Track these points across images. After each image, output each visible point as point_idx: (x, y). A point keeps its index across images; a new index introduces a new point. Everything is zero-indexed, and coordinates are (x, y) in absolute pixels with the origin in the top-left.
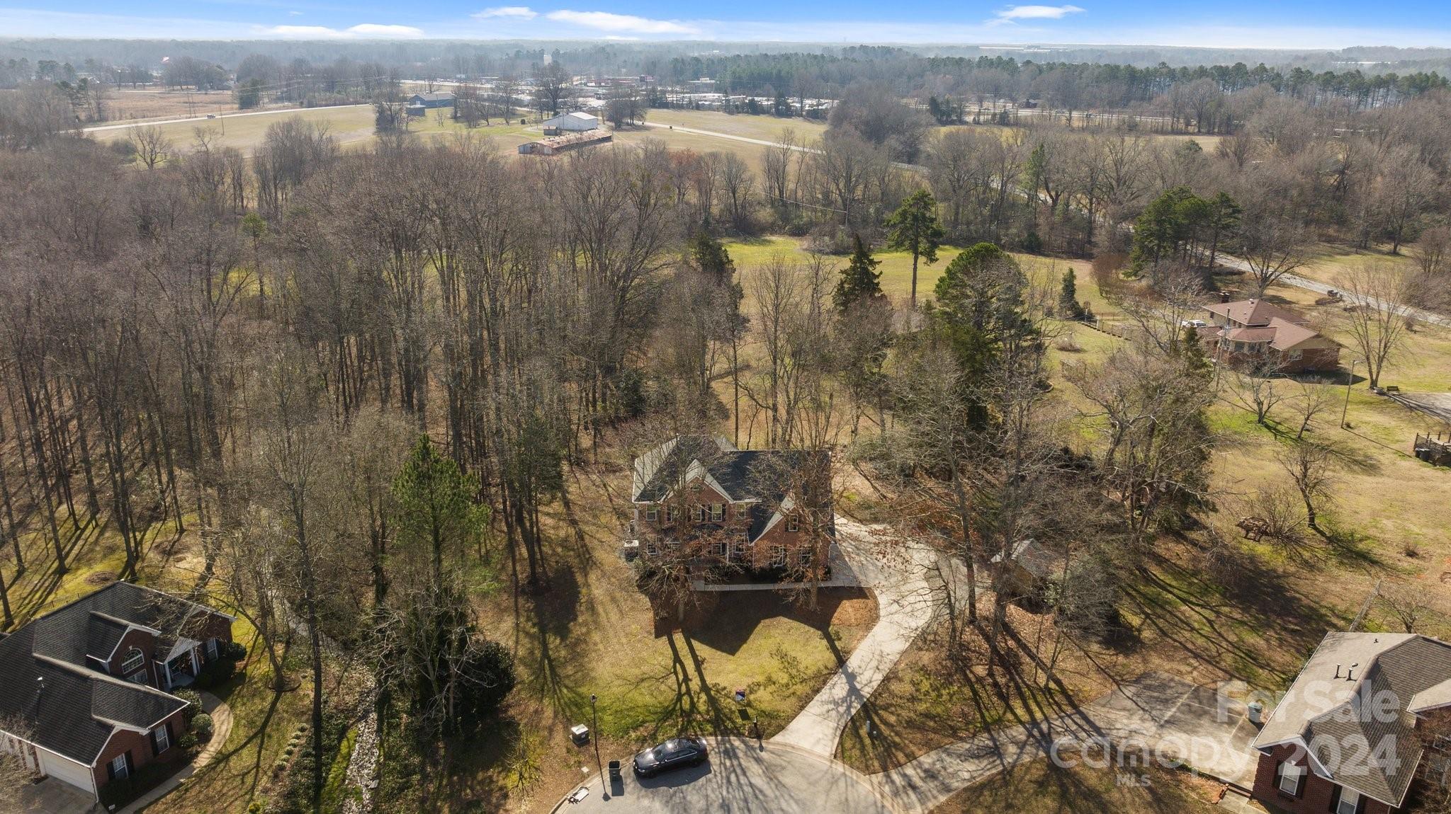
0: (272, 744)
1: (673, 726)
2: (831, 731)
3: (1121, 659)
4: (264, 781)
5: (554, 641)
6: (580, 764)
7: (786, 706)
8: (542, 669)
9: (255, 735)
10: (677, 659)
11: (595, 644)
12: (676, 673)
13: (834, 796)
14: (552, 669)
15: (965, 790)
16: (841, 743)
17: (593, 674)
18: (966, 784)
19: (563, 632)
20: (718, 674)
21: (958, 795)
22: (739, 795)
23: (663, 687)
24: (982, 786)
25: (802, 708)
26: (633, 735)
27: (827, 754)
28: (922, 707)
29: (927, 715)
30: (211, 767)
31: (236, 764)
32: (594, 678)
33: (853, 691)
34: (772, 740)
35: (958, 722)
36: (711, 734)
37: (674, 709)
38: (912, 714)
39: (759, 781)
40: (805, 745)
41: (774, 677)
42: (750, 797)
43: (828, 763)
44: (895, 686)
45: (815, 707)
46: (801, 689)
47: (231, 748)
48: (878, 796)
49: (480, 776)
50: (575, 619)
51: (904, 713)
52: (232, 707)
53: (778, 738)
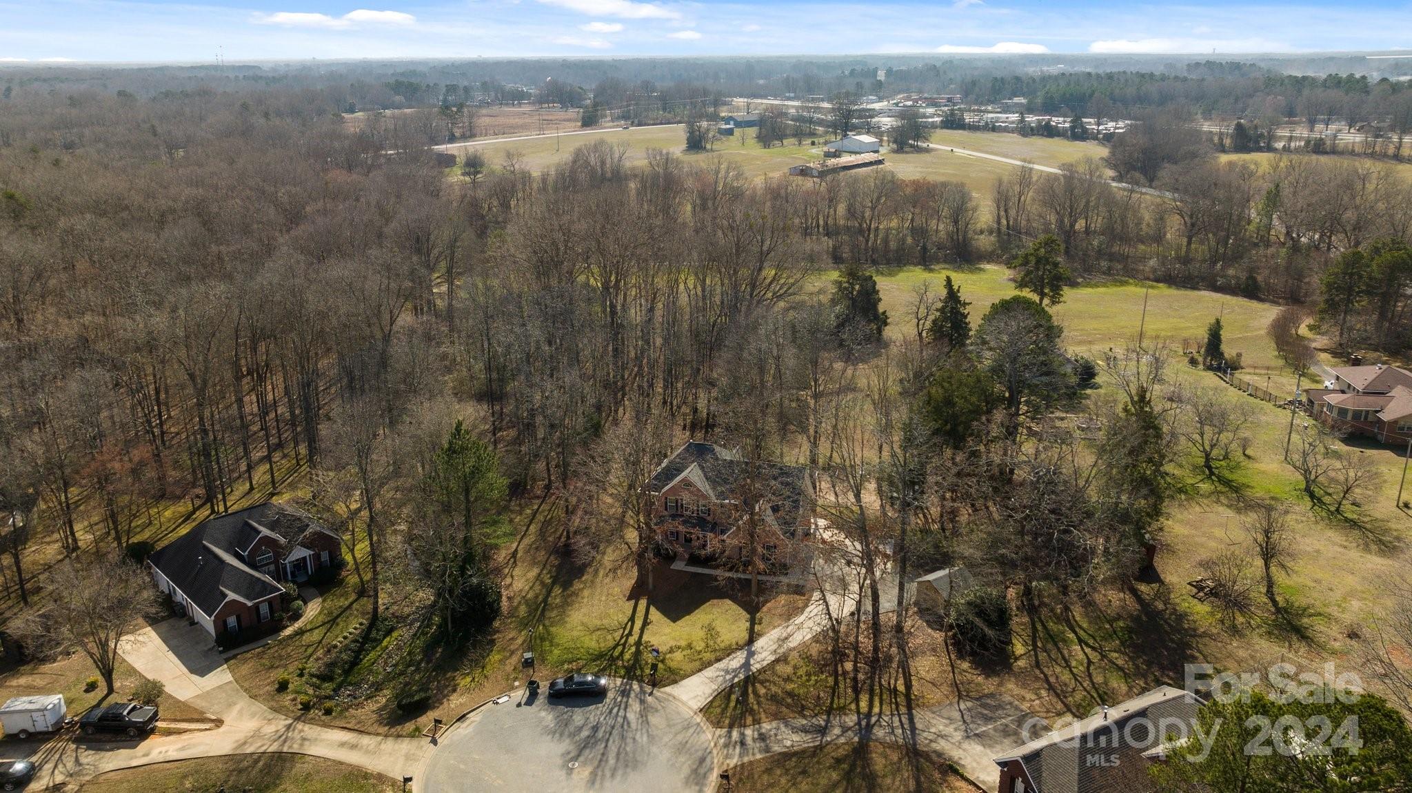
0: (336, 630)
1: (597, 665)
2: (711, 691)
3: (980, 679)
4: (320, 653)
5: (557, 590)
6: (516, 679)
7: (688, 667)
8: (536, 610)
9: (328, 622)
10: (632, 619)
11: (583, 598)
12: (625, 629)
13: (680, 738)
14: (544, 610)
15: (780, 754)
16: (711, 702)
17: (567, 619)
18: (785, 750)
19: (566, 585)
20: (654, 634)
21: (772, 756)
22: (611, 722)
23: (609, 637)
24: (795, 754)
25: (700, 670)
26: (566, 666)
27: (696, 707)
28: (789, 687)
29: (790, 694)
30: (290, 637)
31: (307, 638)
32: (566, 622)
33: (746, 665)
34: (662, 690)
35: (810, 703)
36: (620, 677)
37: (606, 654)
38: (779, 691)
39: (631, 716)
40: (684, 698)
41: (694, 644)
42: (618, 726)
43: (692, 714)
44: (780, 668)
45: (710, 672)
46: (708, 656)
47: (309, 627)
48: (712, 744)
49: (449, 675)
50: (580, 578)
51: (774, 689)
52: (324, 601)
53: (668, 689)
